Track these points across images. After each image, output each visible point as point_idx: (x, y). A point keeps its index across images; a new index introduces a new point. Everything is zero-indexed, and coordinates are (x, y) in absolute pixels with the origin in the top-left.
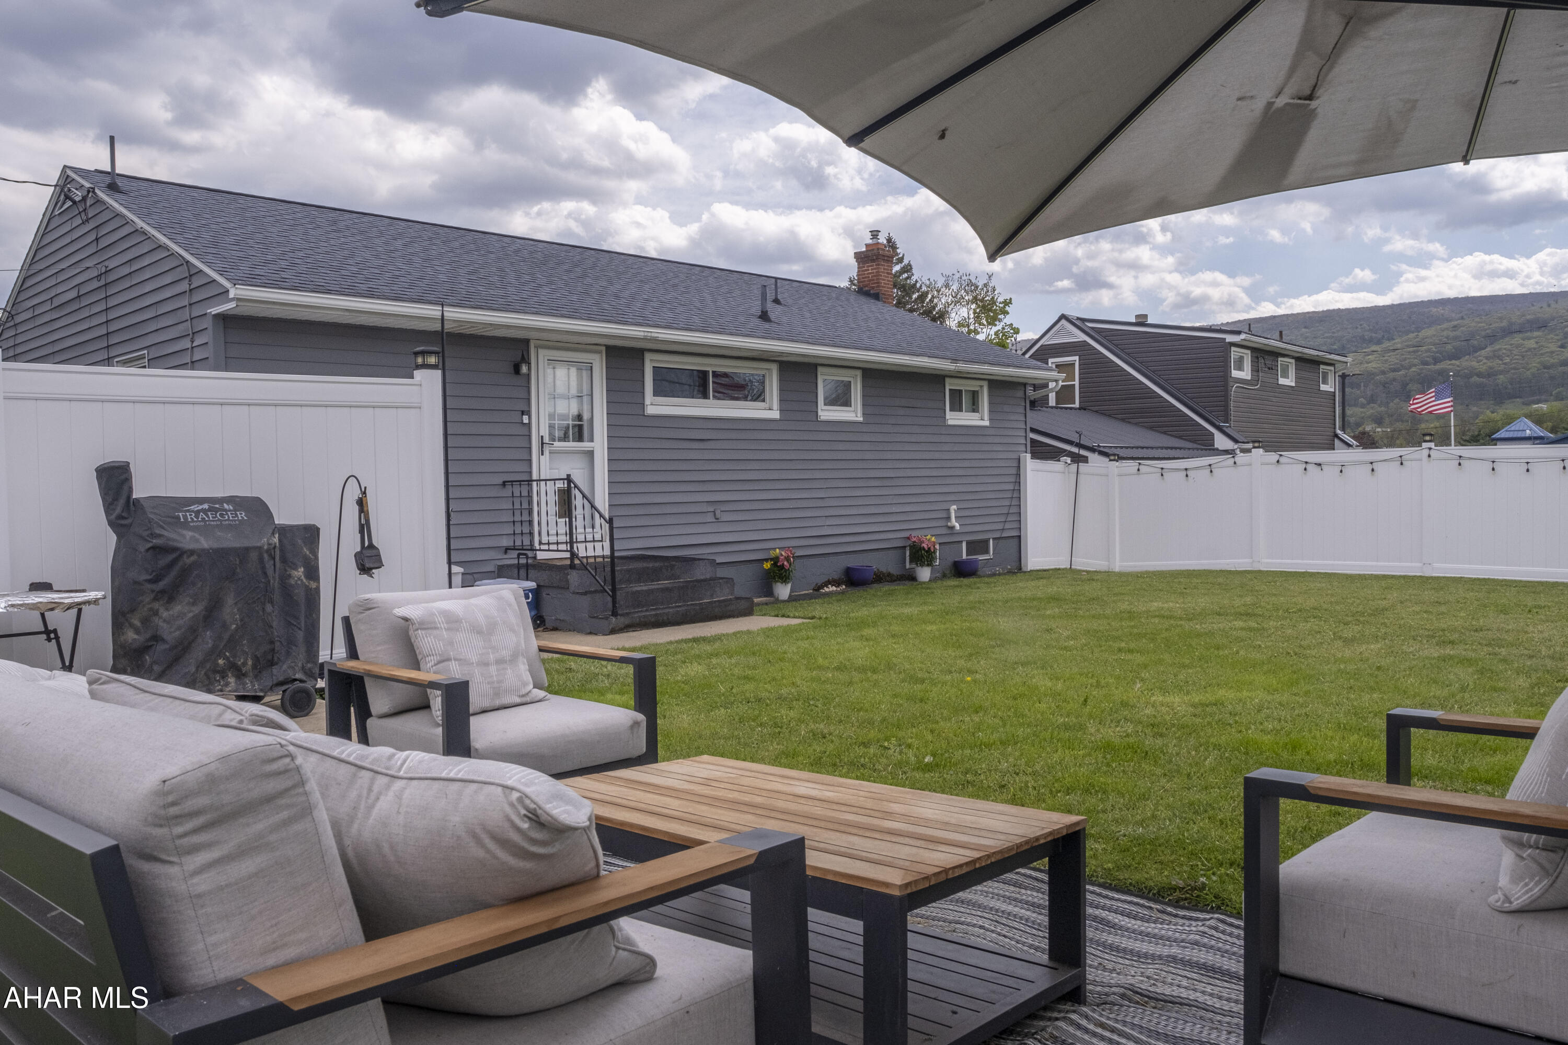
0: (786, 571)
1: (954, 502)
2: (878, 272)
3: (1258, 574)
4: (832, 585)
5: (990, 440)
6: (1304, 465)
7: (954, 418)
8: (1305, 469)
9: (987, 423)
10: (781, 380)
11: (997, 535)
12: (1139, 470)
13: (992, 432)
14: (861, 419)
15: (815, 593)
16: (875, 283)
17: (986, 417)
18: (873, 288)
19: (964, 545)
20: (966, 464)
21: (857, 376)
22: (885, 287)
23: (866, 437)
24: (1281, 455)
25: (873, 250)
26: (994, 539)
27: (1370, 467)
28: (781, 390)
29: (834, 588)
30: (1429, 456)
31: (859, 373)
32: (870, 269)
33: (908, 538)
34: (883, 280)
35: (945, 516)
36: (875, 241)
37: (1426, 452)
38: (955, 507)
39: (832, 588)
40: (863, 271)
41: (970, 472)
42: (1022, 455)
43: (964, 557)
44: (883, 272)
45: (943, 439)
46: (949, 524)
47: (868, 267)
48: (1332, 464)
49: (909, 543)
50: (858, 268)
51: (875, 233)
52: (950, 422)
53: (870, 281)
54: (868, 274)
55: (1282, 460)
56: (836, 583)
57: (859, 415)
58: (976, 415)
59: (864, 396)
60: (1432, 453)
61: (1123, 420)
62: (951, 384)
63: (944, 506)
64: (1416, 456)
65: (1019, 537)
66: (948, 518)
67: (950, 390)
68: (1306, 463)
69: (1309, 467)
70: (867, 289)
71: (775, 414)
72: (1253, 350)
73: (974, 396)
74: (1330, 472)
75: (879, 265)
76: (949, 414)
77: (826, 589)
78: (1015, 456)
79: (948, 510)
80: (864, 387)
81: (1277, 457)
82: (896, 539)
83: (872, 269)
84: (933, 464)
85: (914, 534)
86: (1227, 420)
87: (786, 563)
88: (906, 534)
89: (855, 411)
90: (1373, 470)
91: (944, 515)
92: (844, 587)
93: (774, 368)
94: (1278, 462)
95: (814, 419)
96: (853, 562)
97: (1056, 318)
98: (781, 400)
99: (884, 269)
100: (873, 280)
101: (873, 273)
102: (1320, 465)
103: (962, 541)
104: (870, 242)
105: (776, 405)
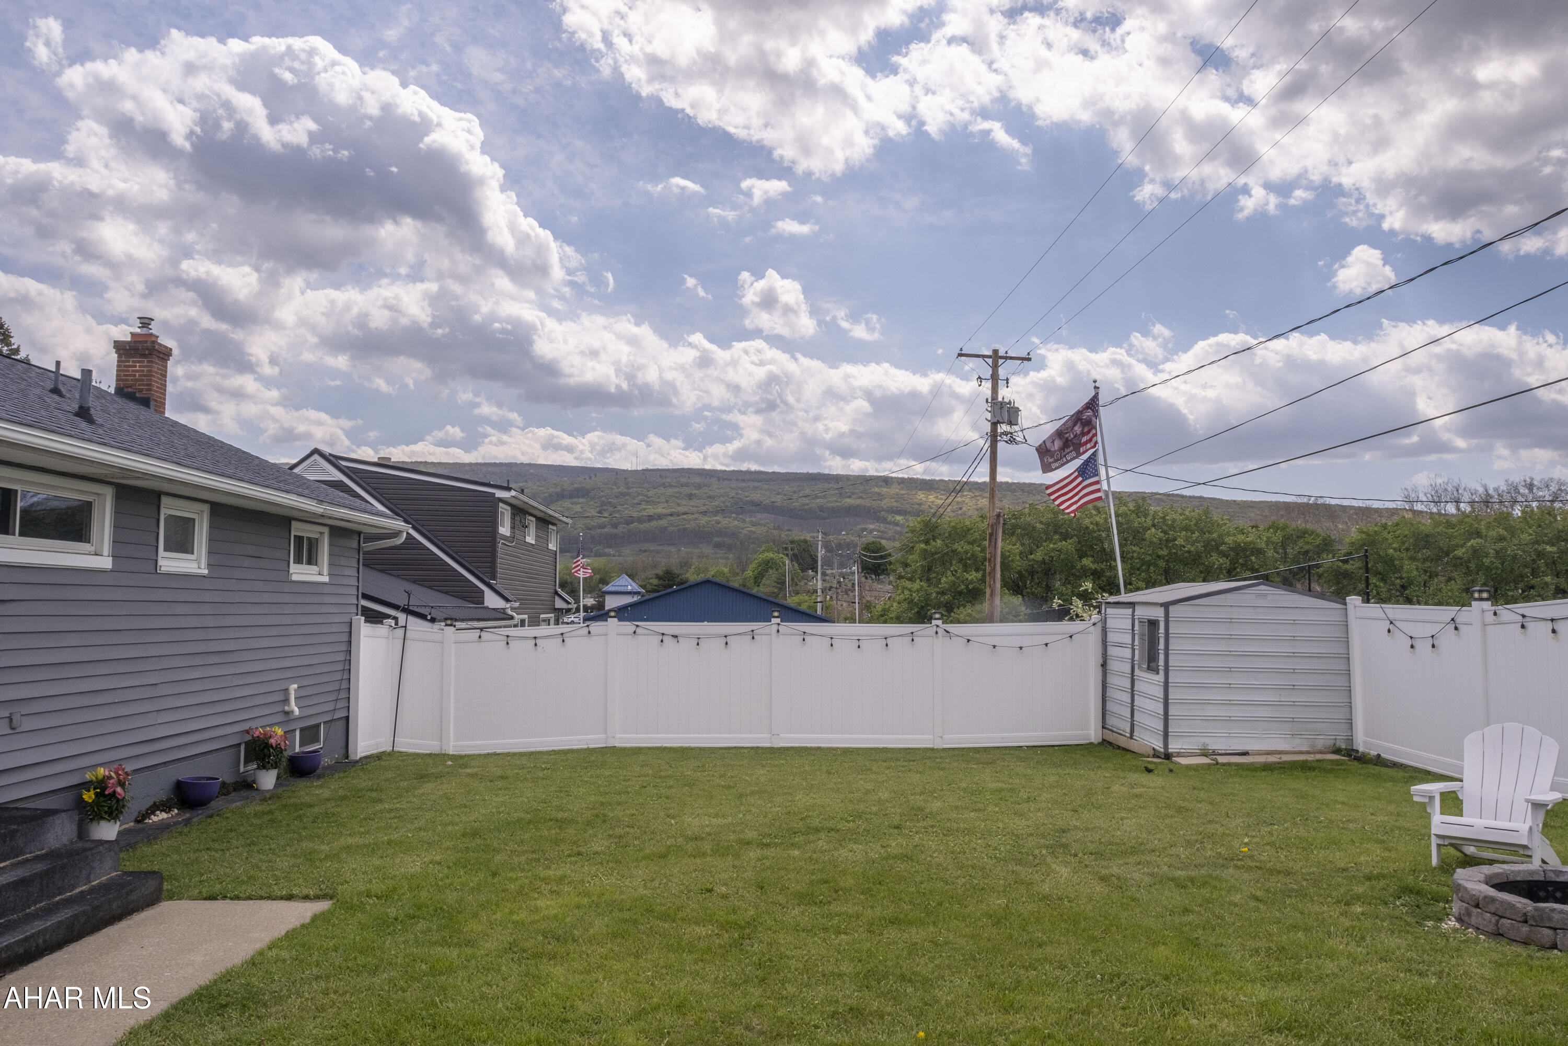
0: (118, 801)
1: (293, 679)
2: (151, 371)
3: (614, 750)
4: (161, 811)
5: (326, 599)
6: (660, 637)
7: (300, 573)
8: (662, 641)
9: (325, 579)
10: (117, 512)
11: (328, 718)
12: (480, 637)
13: (328, 590)
14: (206, 572)
15: (140, 826)
16: (144, 385)
17: (325, 572)
18: (141, 391)
19: (298, 733)
20: (305, 630)
21: (202, 511)
22: (156, 392)
23: (208, 597)
24: (637, 626)
25: (146, 342)
26: (324, 723)
27: (724, 640)
28: (117, 527)
29: (164, 815)
30: (778, 631)
31: (206, 508)
32: (138, 366)
33: (247, 732)
34: (157, 382)
35: (282, 698)
36: (145, 331)
37: (775, 628)
38: (295, 686)
39: (162, 816)
40: (125, 366)
41: (308, 640)
42: (355, 618)
43: (297, 750)
44: (157, 373)
45: (287, 598)
46: (286, 708)
47: (133, 362)
48: (688, 636)
49: (248, 738)
50: (118, 361)
51: (147, 321)
52: (295, 578)
53: (137, 380)
54: (133, 371)
55: (639, 631)
56: (164, 806)
57: (203, 565)
58: (314, 569)
59: (211, 540)
60: (781, 628)
61: (382, 571)
62: (297, 529)
63: (281, 686)
64: (766, 630)
65: (347, 718)
66: (286, 701)
67: (295, 536)
68: (663, 634)
69: (665, 638)
70: (130, 390)
71: (106, 563)
72: (513, 507)
73: (313, 545)
74: (686, 645)
75: (152, 362)
76: (294, 568)
77: (154, 818)
78: (346, 619)
79: (286, 691)
80: (212, 527)
81: (634, 628)
82: (231, 734)
83: (135, 366)
84: (273, 632)
85: (253, 724)
86: (494, 577)
87: (119, 790)
88: (245, 726)
89: (198, 561)
90: (727, 643)
91: (279, 697)
92: (176, 811)
93: (108, 494)
94: (635, 632)
95: (153, 571)
96: (185, 773)
97: (308, 452)
98: (116, 542)
99: (158, 369)
100: (143, 380)
101: (143, 371)
102: (676, 637)
103: (295, 730)
104: (138, 331)
105: (107, 548)
